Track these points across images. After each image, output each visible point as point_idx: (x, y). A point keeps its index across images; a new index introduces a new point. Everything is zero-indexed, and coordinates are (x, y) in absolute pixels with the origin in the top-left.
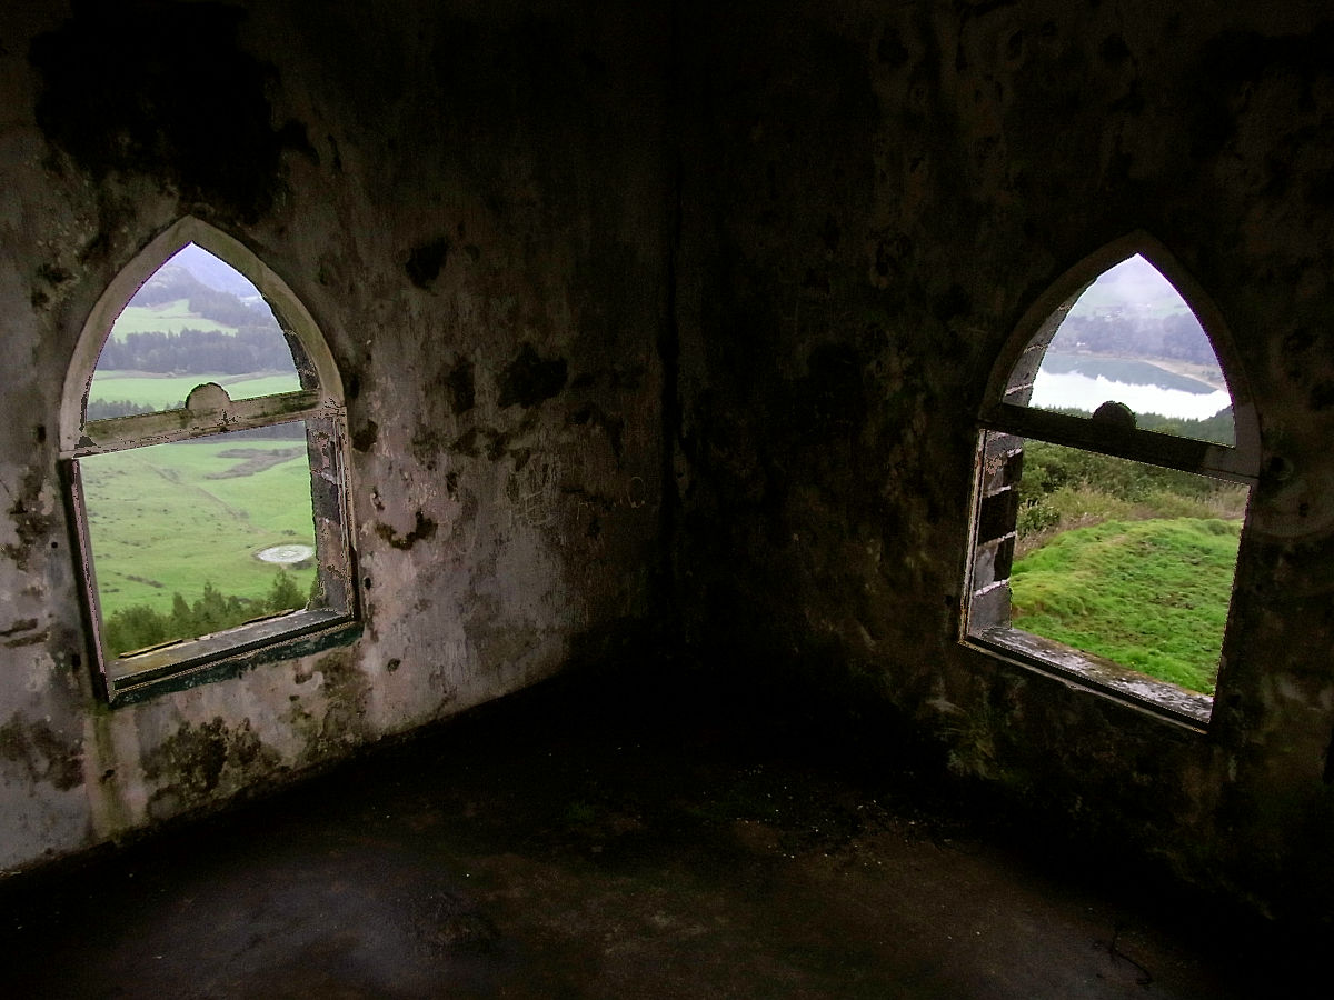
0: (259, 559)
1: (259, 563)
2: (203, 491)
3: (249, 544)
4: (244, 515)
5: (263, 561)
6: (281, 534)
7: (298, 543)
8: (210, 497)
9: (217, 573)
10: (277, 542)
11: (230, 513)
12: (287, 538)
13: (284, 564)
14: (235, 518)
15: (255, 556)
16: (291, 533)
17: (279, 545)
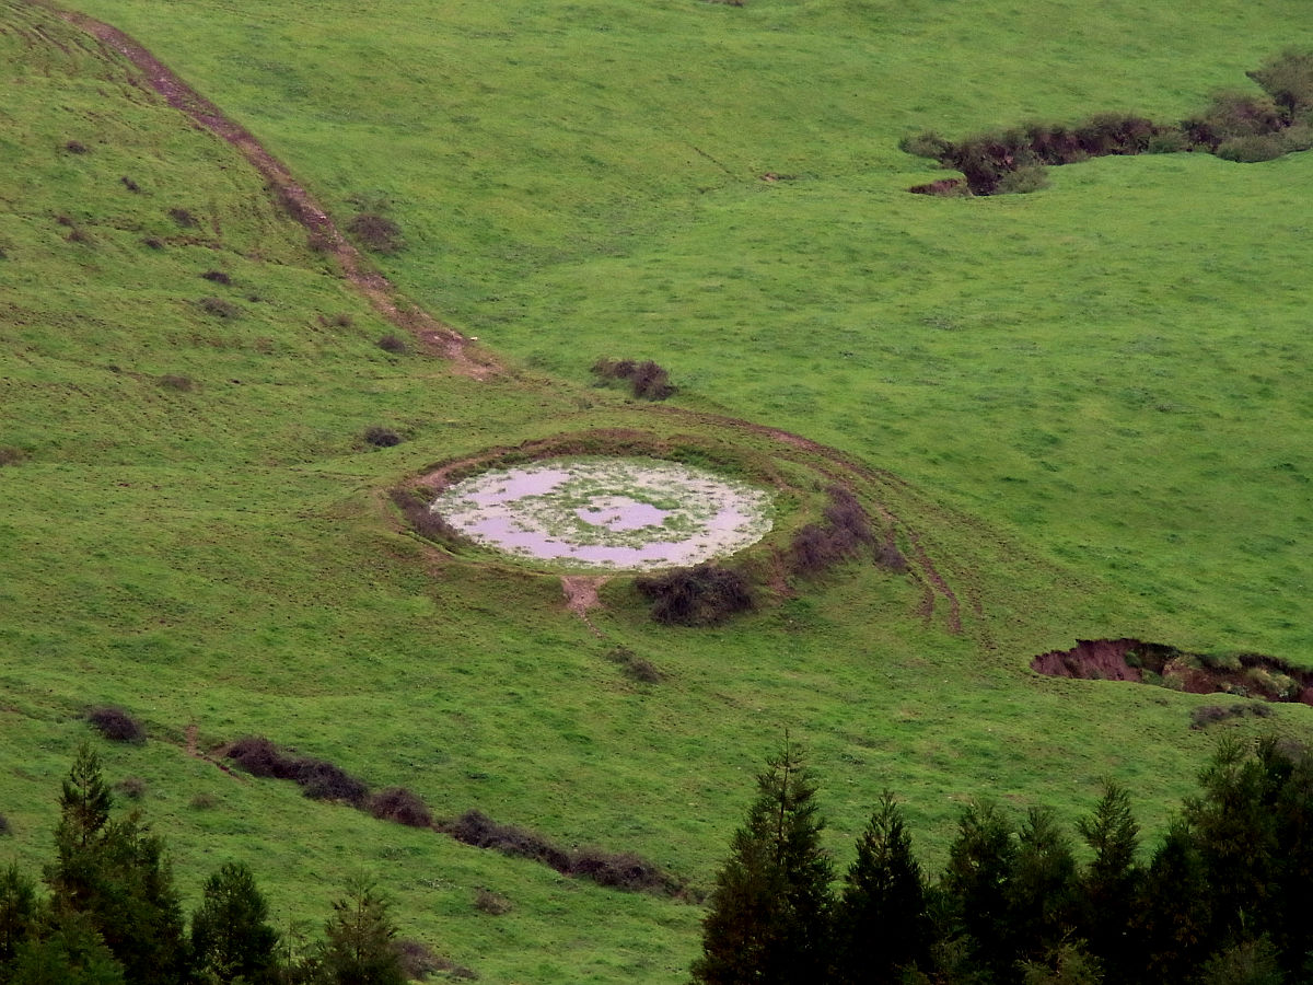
0: (435, 529)
1: (434, 553)
2: (141, 54)
3: (389, 423)
4: (375, 231)
5: (454, 542)
6: (579, 385)
7: (685, 455)
8: (180, 95)
9: (174, 587)
10: (549, 430)
11: (294, 210)
12: (619, 413)
13: (587, 578)
14: (318, 247)
15: (413, 505)
16: (647, 383)
17: (560, 450)
